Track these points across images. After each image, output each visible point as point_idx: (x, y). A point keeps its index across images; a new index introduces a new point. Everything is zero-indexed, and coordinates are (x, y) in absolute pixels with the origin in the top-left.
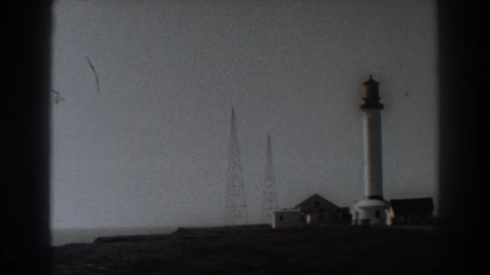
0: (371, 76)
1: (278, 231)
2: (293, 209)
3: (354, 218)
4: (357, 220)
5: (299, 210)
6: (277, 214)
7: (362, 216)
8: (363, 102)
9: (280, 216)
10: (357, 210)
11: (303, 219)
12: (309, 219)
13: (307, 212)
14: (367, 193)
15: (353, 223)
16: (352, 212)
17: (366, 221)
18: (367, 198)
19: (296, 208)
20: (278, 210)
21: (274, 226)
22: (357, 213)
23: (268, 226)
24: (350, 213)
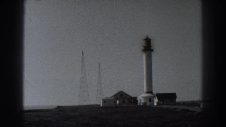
0: (147, 36)
1: (103, 108)
2: (110, 98)
3: (139, 102)
4: (140, 103)
5: (113, 98)
6: (103, 100)
7: (143, 101)
8: (143, 48)
9: (105, 101)
10: (140, 98)
11: (115, 102)
12: (118, 102)
13: (117, 99)
14: (145, 90)
15: (139, 104)
16: (138, 99)
17: (145, 104)
18: (145, 93)
19: (112, 97)
20: (104, 98)
21: (101, 105)
22: (140, 100)
23: (99, 105)
24: (137, 99)
